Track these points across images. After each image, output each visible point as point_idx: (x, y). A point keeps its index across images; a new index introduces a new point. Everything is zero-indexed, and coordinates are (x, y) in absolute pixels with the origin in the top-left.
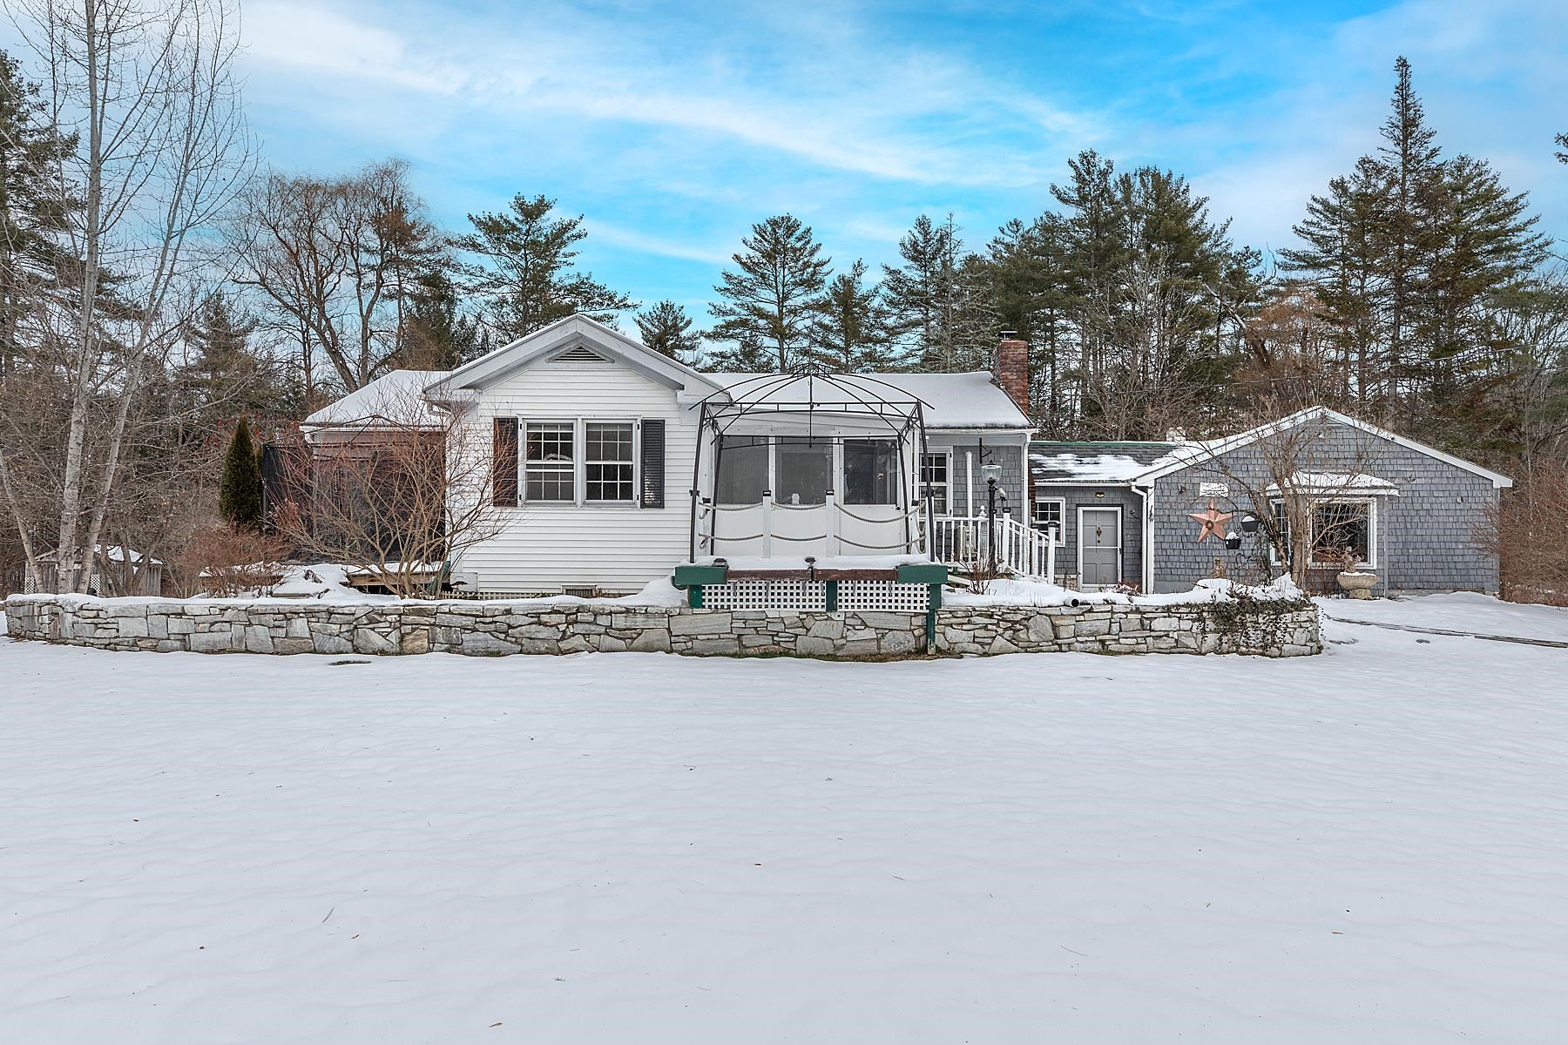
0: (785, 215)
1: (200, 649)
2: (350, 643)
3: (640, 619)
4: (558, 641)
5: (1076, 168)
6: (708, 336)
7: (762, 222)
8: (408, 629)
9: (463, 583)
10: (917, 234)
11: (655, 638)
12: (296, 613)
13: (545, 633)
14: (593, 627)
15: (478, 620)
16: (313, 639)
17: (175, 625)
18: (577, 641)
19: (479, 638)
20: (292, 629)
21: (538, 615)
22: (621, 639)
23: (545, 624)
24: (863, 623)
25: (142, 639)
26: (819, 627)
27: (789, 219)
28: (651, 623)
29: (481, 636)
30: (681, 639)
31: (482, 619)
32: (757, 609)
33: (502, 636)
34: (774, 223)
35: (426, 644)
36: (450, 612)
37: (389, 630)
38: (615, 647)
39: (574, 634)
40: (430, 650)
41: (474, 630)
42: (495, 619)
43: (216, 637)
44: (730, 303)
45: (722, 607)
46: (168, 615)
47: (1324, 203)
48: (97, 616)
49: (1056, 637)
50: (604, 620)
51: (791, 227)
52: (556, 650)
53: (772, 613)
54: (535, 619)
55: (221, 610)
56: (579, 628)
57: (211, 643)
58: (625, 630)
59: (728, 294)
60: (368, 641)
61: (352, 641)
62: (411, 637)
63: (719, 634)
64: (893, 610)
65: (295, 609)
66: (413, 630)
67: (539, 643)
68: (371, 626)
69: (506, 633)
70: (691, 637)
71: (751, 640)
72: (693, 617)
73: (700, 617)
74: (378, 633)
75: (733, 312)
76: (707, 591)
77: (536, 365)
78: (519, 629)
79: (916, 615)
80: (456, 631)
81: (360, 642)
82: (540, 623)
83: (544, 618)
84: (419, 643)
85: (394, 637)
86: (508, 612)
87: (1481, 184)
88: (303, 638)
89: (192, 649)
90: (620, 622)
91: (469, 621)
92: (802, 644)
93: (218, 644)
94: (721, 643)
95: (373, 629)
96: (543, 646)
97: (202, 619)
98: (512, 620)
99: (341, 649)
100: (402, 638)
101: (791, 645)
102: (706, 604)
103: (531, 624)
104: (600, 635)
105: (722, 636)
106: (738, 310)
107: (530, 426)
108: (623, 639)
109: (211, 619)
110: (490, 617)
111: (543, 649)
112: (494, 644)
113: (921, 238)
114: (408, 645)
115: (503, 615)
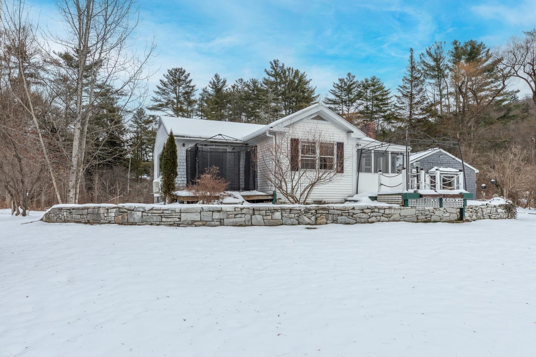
0: (180, 67)
1: (229, 224)
2: (297, 221)
3: (393, 210)
4: (368, 218)
5: (272, 64)
6: (149, 109)
7: (171, 69)
8: (319, 215)
9: (280, 199)
10: (214, 80)
11: (396, 217)
12: (276, 210)
13: (364, 216)
14: (379, 214)
15: (343, 211)
16: (282, 220)
17: (216, 216)
18: (373, 219)
19: (343, 218)
20: (274, 216)
21: (363, 210)
22: (386, 217)
23: (365, 213)
24: (447, 211)
25: (196, 221)
26: (437, 213)
27: (181, 69)
28: (396, 212)
29: (344, 217)
30: (403, 217)
31: (344, 211)
32: (422, 207)
33: (351, 217)
34: (176, 70)
35: (325, 221)
36: (334, 209)
37: (311, 216)
38: (385, 220)
39: (373, 216)
40: (327, 223)
41: (342, 215)
42: (349, 211)
43: (237, 220)
44: (159, 97)
45: (413, 206)
46: (213, 212)
47: (337, 85)
48: (163, 213)
49: (483, 215)
50: (382, 211)
51: (182, 72)
52: (367, 221)
53: (427, 208)
54: (362, 211)
55: (241, 209)
56: (374, 214)
57: (235, 222)
58: (388, 214)
59: (158, 94)
60: (304, 220)
61: (298, 220)
62: (320, 218)
63: (412, 215)
64: (453, 207)
65: (275, 208)
66: (321, 216)
67: (362, 219)
68: (305, 214)
69: (352, 216)
70: (405, 217)
71: (421, 217)
72: (406, 210)
73: (408, 210)
74: (307, 217)
75: (160, 101)
76: (409, 201)
77: (304, 120)
78: (357, 215)
79: (458, 208)
80: (336, 216)
81: (301, 220)
82: (363, 213)
83: (365, 211)
84: (323, 220)
85: (313, 218)
86: (354, 209)
87: (379, 84)
88: (278, 219)
89: (225, 225)
90: (387, 211)
91: (340, 212)
92: (433, 218)
93: (238, 223)
94: (412, 218)
95: (305, 216)
96: (363, 220)
97: (231, 213)
98: (354, 212)
99: (294, 223)
100: (316, 219)
101: (429, 219)
102: (409, 205)
103: (361, 213)
104: (380, 216)
105: (413, 216)
106: (162, 100)
107: (302, 142)
108: (387, 218)
109: (235, 213)
110: (347, 210)
111: (363, 221)
112: (348, 220)
113: (216, 81)
114: (319, 221)
115: (351, 210)
